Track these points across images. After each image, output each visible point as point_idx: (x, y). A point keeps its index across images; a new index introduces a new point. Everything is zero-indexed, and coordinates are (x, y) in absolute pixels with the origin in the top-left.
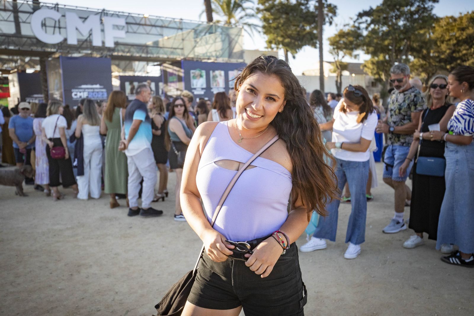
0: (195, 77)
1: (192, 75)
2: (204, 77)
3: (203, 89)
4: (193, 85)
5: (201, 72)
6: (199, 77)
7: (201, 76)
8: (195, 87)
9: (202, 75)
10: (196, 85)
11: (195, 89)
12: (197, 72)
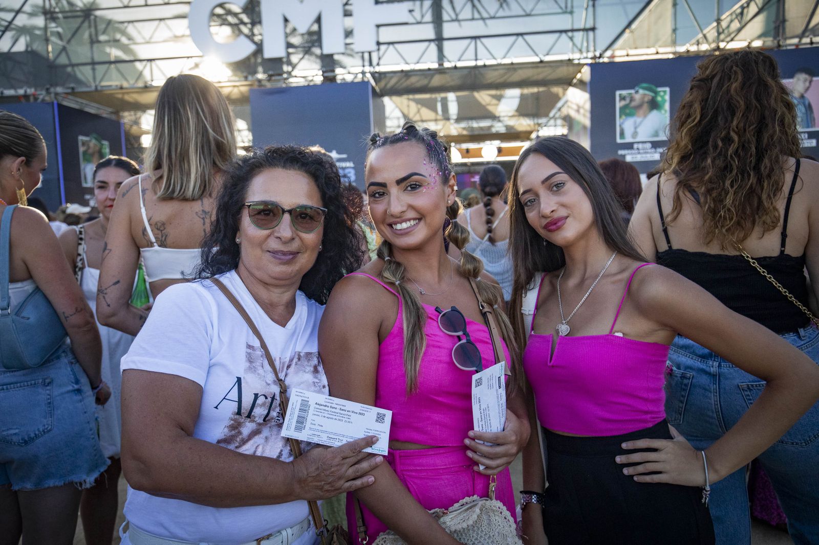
0: (628, 111)
1: (619, 104)
2: (667, 106)
3: (655, 145)
4: (622, 134)
5: (656, 93)
6: (646, 106)
7: (654, 105)
8: (628, 139)
9: (659, 99)
10: (635, 134)
11: (629, 146)
12: (640, 94)
